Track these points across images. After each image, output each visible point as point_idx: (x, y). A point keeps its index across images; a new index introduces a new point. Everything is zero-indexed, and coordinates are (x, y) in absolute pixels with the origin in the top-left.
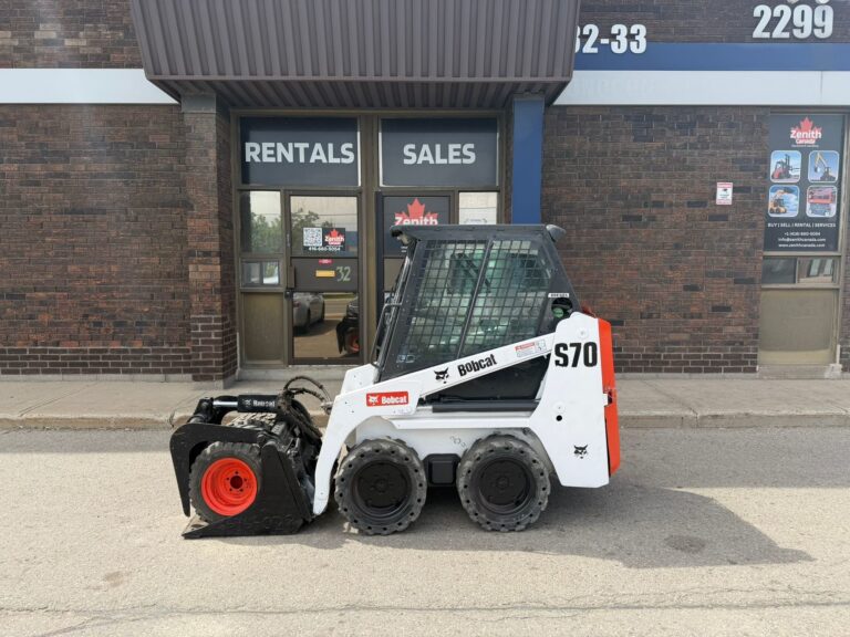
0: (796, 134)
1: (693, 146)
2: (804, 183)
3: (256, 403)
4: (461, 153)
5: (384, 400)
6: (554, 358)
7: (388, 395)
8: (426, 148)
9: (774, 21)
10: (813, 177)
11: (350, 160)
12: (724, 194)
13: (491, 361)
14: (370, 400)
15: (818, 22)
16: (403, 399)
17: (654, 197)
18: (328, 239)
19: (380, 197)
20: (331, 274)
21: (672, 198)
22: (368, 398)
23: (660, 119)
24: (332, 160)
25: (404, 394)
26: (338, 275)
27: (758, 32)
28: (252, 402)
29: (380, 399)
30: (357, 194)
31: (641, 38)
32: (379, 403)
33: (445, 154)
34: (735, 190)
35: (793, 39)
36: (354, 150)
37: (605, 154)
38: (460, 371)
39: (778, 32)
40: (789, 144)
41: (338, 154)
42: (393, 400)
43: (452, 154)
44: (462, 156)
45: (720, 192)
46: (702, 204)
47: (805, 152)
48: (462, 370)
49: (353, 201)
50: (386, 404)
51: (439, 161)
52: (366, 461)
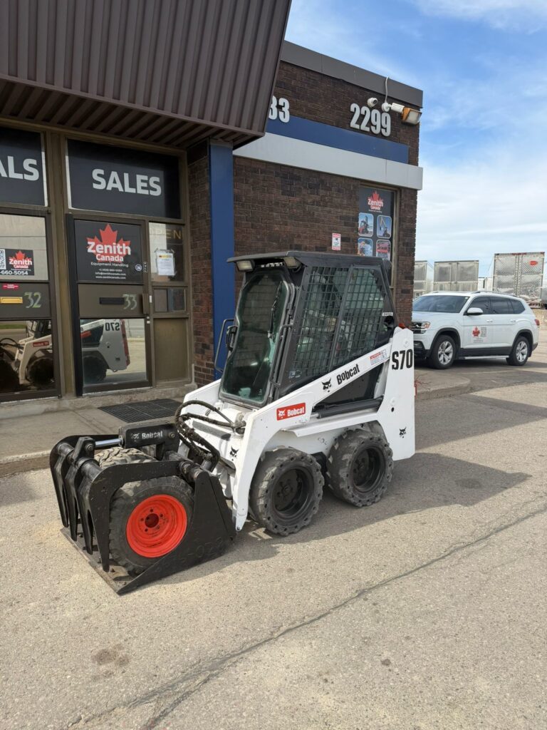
0: (371, 202)
1: (318, 204)
2: (375, 237)
3: (144, 436)
4: (149, 185)
5: (290, 413)
6: (392, 363)
7: (292, 408)
8: (114, 175)
9: (362, 117)
10: (380, 233)
11: (35, 177)
12: (336, 242)
13: (356, 369)
14: (280, 415)
15: (384, 125)
16: (302, 410)
17: (296, 242)
18: (12, 261)
19: (70, 220)
20: (18, 300)
21: (306, 243)
22: (278, 413)
23: (298, 179)
24: (13, 175)
25: (303, 405)
26: (26, 301)
27: (353, 123)
28: (140, 436)
29: (286, 413)
30: (46, 215)
31: (286, 109)
32: (286, 417)
33: (133, 184)
34: (343, 240)
35: (371, 133)
36: (39, 167)
37: (263, 202)
38: (338, 380)
39: (364, 126)
40: (367, 209)
41: (19, 169)
42: (295, 411)
43: (139, 184)
44: (149, 188)
45: (334, 240)
46: (323, 249)
47: (375, 214)
48: (340, 379)
49: (41, 222)
50: (291, 416)
51: (128, 190)
52: (284, 470)
